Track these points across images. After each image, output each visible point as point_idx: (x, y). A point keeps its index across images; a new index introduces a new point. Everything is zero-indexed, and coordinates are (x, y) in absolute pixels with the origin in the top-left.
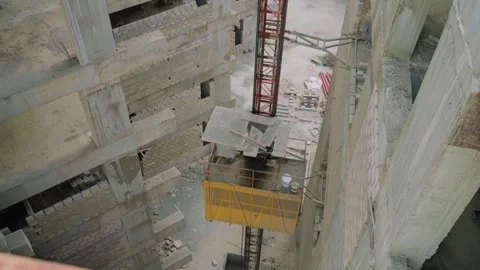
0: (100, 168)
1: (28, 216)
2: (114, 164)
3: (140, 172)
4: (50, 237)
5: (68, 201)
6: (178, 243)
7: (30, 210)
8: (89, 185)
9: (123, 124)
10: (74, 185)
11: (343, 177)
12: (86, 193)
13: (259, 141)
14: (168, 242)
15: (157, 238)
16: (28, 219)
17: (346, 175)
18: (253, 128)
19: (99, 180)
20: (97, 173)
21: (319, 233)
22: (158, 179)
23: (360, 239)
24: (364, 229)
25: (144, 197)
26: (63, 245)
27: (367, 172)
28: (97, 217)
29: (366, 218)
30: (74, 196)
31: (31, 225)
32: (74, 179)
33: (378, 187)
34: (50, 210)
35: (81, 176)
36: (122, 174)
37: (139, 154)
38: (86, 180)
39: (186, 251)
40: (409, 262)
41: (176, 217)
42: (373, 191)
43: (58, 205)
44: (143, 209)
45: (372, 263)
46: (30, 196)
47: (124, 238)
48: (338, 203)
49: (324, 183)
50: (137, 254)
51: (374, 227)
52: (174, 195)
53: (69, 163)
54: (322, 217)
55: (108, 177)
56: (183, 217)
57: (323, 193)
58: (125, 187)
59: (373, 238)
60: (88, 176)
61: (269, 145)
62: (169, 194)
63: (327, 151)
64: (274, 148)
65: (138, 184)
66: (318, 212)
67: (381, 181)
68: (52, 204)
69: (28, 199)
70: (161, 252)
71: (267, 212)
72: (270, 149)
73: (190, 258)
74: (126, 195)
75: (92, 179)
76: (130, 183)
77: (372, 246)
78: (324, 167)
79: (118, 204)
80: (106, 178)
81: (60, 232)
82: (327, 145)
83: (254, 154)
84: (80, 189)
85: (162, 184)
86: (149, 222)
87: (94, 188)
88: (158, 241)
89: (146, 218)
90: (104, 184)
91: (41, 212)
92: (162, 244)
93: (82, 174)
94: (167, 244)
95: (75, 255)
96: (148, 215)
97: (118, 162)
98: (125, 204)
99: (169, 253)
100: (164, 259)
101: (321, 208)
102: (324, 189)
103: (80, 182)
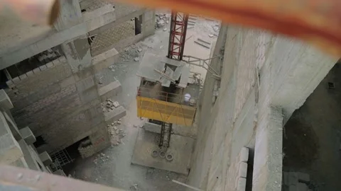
0: (60, 47)
1: (7, 80)
2: (69, 44)
3: (89, 51)
4: (24, 96)
5: (36, 70)
6: (116, 104)
7: (9, 76)
8: (51, 60)
9: (76, 14)
10: (41, 59)
11: (237, 56)
12: (49, 65)
13: (171, 77)
14: (109, 102)
15: (101, 99)
16: (8, 83)
17: (239, 54)
18: (168, 67)
19: (58, 57)
20: (58, 51)
21: (216, 97)
22: (102, 56)
23: (247, 97)
24: (251, 91)
25: (91, 69)
26: (34, 102)
27: (255, 50)
28: (58, 83)
29: (253, 82)
30: (41, 67)
31: (10, 87)
32: (40, 55)
33: (264, 59)
34: (23, 77)
35: (45, 53)
36: (75, 51)
37: (89, 39)
38: (50, 56)
39: (122, 109)
40: (283, 111)
41: (115, 84)
42: (260, 63)
43: (30, 73)
44: (91, 77)
45: (256, 112)
46: (8, 66)
47: (78, 98)
48: (232, 74)
49: (222, 63)
50: (88, 110)
51: (259, 88)
52: (113, 70)
53: (36, 42)
54: (219, 87)
55: (66, 53)
56: (120, 84)
57: (221, 70)
58: (78, 62)
59: (257, 95)
60: (51, 53)
61: (177, 79)
62: (110, 69)
63: (225, 39)
64: (180, 82)
65: (87, 60)
66: (216, 82)
67: (266, 54)
68: (25, 72)
69: (8, 68)
70: (104, 109)
71: (175, 115)
72: (177, 82)
73: (124, 114)
74: (79, 67)
75: (54, 55)
76: (82, 59)
77: (257, 101)
78: (222, 52)
79: (73, 74)
80: (64, 55)
81: (31, 93)
82: (226, 35)
83: (168, 85)
84: (45, 62)
85: (105, 61)
86: (95, 87)
87: (56, 62)
88: (102, 101)
89: (93, 84)
90: (62, 59)
91: (17, 78)
92: (105, 103)
93: (46, 51)
94: (109, 104)
95: (43, 109)
96: (95, 82)
97: (73, 43)
98: (78, 74)
99: (110, 110)
100: (106, 114)
101: (219, 80)
102: (222, 67)
103: (45, 57)
